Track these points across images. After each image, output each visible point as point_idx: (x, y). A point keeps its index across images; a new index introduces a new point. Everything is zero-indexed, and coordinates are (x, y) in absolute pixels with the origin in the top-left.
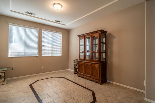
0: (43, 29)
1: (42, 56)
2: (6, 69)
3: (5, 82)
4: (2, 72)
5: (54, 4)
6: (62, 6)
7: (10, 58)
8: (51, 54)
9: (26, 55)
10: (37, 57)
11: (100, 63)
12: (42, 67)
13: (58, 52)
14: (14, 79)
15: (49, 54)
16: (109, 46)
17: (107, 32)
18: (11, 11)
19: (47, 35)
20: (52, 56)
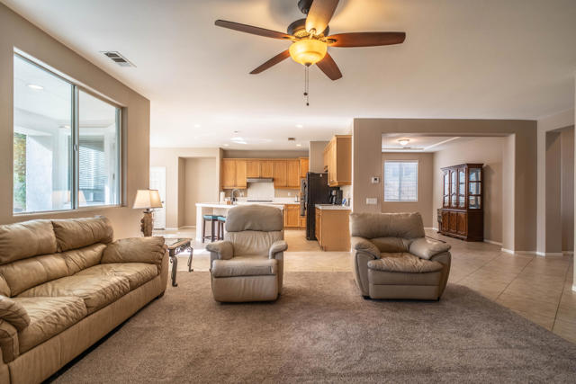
1: (385, 201)
11: (466, 211)
15: (394, 198)
17: (484, 164)
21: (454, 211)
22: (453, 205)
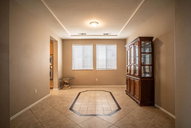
0: (96, 44)
1: (97, 69)
2: (69, 78)
3: (70, 87)
4: (67, 80)
5: (90, 23)
6: (98, 23)
7: (73, 70)
8: (105, 68)
9: (84, 69)
10: (92, 70)
11: (139, 79)
12: (97, 80)
13: (114, 66)
14: (75, 87)
15: (103, 68)
16: (157, 56)
17: (153, 37)
18: (71, 36)
19: (101, 49)
20: (107, 69)
21: (132, 78)
22: (132, 73)
